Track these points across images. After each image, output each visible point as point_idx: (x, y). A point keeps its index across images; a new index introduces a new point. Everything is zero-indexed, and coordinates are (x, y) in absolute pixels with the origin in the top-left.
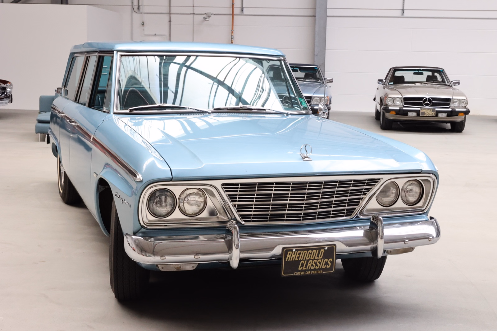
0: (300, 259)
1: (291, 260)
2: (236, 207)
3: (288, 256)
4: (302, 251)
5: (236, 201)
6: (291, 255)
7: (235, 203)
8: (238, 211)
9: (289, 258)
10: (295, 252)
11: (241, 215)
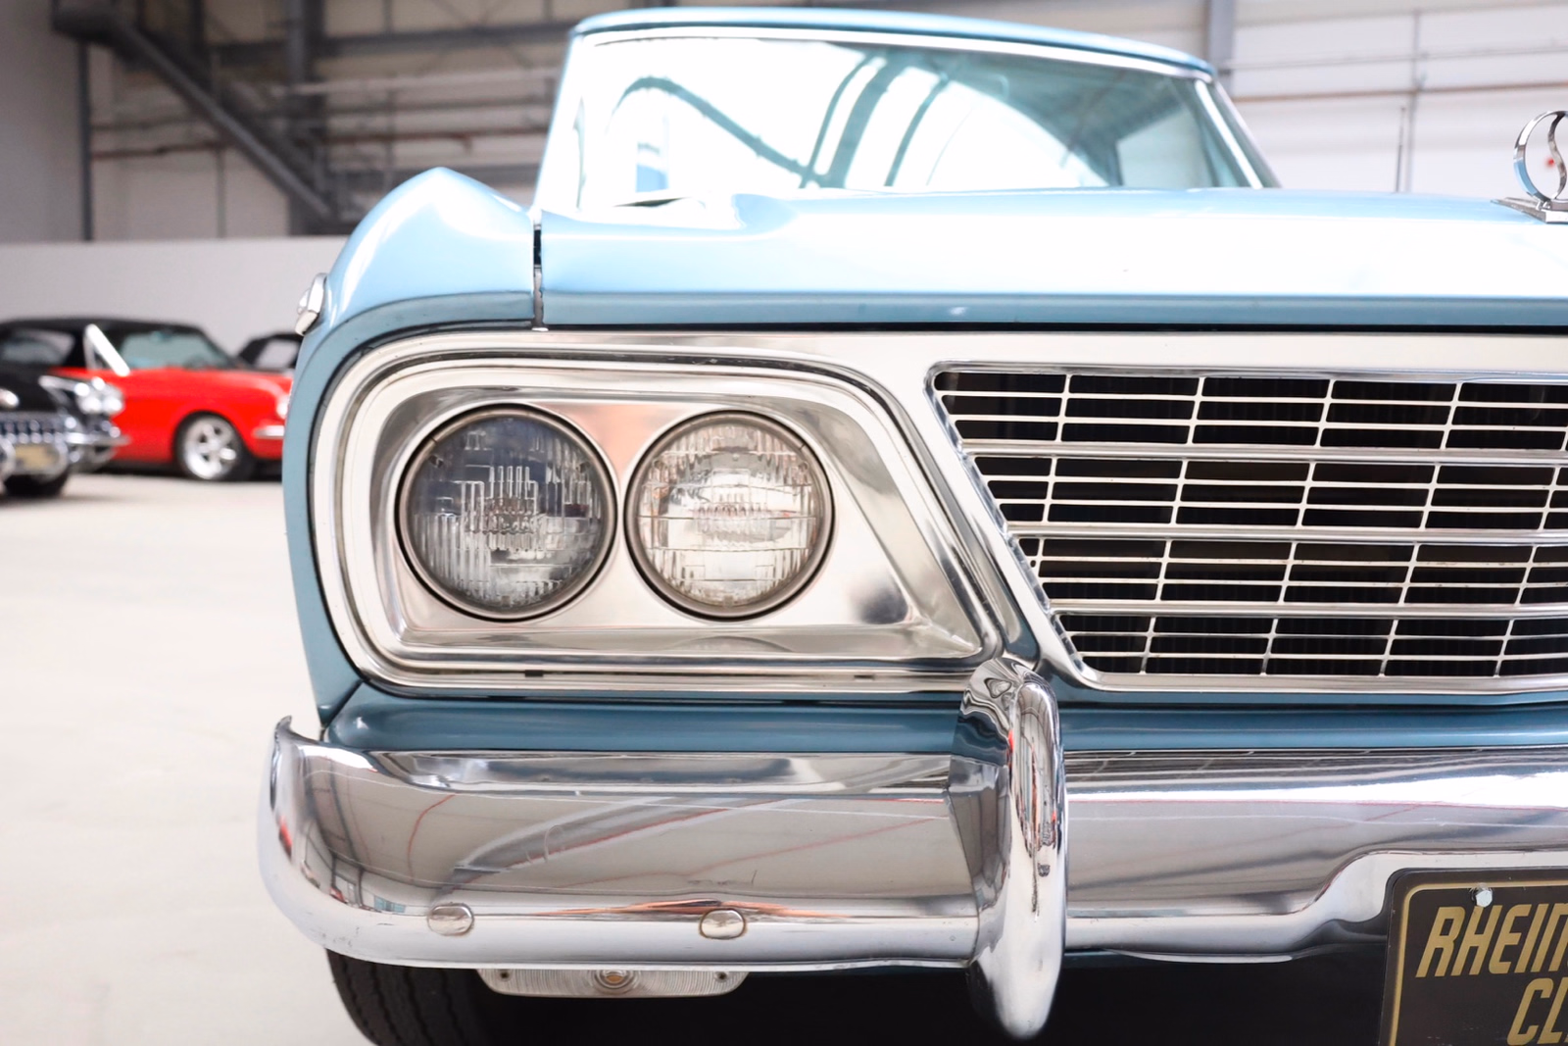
0: (1521, 968)
1: (1457, 970)
2: (1039, 558)
3: (1435, 940)
4: (1542, 908)
5: (1034, 513)
6: (1455, 932)
7: (1028, 528)
8: (1054, 591)
9: (1438, 952)
10: (1487, 911)
11: (1070, 621)
